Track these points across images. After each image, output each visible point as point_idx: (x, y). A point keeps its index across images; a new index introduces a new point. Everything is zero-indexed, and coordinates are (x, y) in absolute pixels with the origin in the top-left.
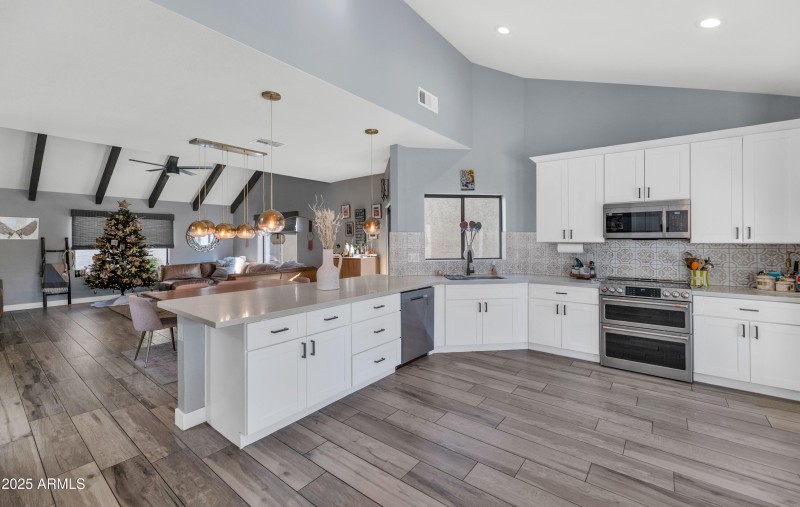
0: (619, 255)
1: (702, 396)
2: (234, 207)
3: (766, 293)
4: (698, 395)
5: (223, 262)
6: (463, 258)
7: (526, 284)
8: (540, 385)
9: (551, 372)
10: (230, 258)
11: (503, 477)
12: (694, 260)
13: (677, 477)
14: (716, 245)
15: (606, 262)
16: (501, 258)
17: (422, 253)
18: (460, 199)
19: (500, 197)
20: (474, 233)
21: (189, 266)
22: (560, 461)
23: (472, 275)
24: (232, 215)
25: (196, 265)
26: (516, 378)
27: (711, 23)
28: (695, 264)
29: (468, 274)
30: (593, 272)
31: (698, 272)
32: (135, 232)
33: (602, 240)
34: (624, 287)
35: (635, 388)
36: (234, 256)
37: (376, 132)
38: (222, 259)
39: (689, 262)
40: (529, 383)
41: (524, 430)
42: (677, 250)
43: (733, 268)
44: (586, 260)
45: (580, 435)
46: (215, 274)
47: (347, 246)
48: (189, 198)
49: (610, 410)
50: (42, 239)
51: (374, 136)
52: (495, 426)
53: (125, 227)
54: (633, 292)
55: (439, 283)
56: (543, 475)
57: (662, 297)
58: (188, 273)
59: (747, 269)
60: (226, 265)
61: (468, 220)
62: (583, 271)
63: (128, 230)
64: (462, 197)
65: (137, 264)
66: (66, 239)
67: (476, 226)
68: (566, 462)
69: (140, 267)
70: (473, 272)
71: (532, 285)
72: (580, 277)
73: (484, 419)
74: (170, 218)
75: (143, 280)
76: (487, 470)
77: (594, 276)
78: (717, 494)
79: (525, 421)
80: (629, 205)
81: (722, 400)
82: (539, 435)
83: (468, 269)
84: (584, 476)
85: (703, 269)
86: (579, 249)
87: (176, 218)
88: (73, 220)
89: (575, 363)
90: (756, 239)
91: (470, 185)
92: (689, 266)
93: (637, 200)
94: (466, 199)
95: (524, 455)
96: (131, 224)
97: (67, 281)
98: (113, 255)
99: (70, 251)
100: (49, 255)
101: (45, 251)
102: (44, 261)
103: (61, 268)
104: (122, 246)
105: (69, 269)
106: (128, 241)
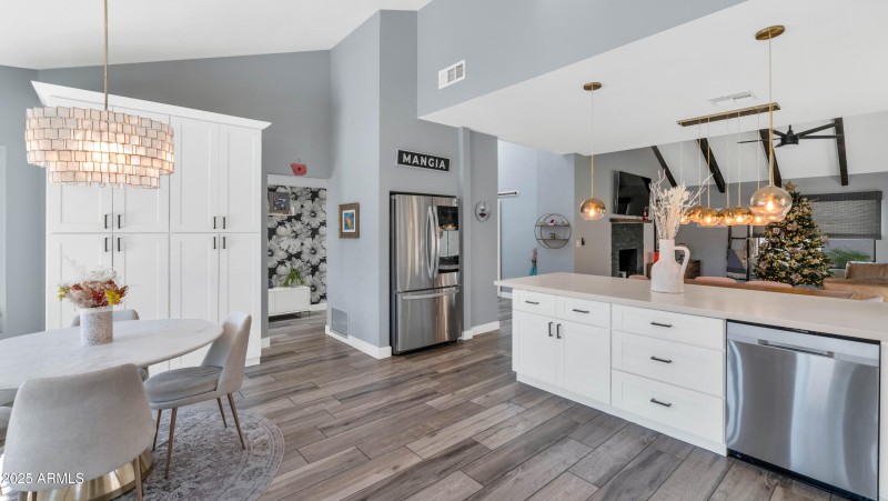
63: (792, 216)
69: (804, 260)
74: (873, 196)
75: (804, 276)
96: (796, 209)
97: (746, 268)
98: (774, 245)
99: (751, 239)
100: (734, 242)
101: (730, 238)
102: (729, 248)
103: (741, 255)
104: (783, 234)
105: (748, 256)
106: (789, 229)
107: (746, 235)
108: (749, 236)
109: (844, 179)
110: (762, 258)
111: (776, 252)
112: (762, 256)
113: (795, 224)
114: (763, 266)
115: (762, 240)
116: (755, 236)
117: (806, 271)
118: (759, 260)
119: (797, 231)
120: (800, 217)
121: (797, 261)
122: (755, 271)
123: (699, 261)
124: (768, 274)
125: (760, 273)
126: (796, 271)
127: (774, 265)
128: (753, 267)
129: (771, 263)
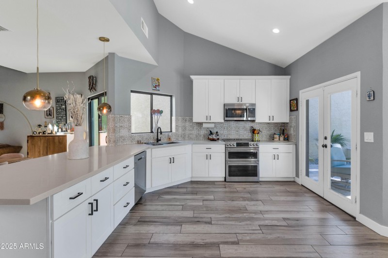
0: (227, 128)
1: (265, 186)
3: (276, 141)
4: (263, 186)
6: (152, 132)
7: (191, 145)
8: (212, 197)
9: (211, 190)
11: (235, 247)
12: (255, 130)
13: (284, 219)
14: (261, 123)
15: (222, 132)
16: (171, 131)
17: (130, 129)
18: (150, 95)
19: (171, 96)
20: (159, 116)
22: (247, 229)
23: (160, 142)
26: (197, 196)
27: (276, 31)
28: (255, 132)
29: (157, 142)
30: (218, 137)
31: (257, 135)
33: (223, 121)
34: (235, 143)
35: (245, 188)
37: (108, 40)
39: (253, 131)
40: (206, 197)
41: (224, 221)
42: (249, 125)
43: (265, 133)
44: (214, 131)
45: (245, 214)
47: (50, 126)
49: (245, 200)
51: (106, 43)
52: (210, 223)
54: (239, 145)
55: (149, 148)
56: (248, 238)
57: (250, 146)
59: (270, 133)
61: (155, 108)
62: (214, 137)
64: (152, 94)
67: (160, 112)
68: (250, 229)
70: (160, 140)
71: (193, 145)
72: (213, 140)
73: (203, 222)
76: (226, 246)
77: (218, 139)
78: (297, 220)
79: (220, 216)
80: (233, 105)
81: (271, 186)
82: (231, 221)
83: (157, 138)
84: (260, 232)
85: (258, 133)
86: (212, 125)
89: (216, 183)
90: (275, 121)
91: (157, 87)
92: (253, 133)
93: (237, 102)
94: (154, 96)
95: (234, 232)
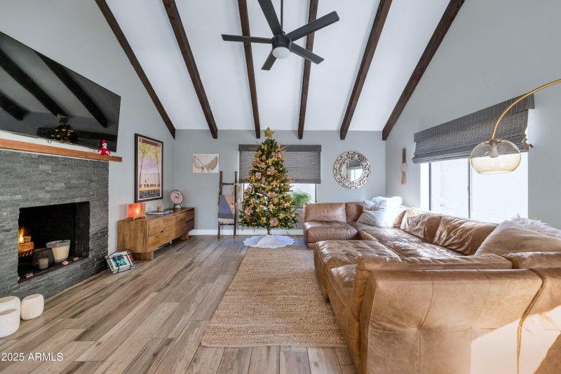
2: (386, 133)
5: (371, 204)
10: (381, 198)
21: (333, 206)
24: (384, 142)
25: (340, 204)
32: (276, 164)
36: (386, 197)
38: (370, 200)
46: (361, 219)
48: (335, 125)
50: (221, 172)
53: (267, 159)
58: (331, 214)
60: (375, 209)
63: (270, 161)
65: (276, 201)
66: (236, 172)
69: (279, 204)
74: (316, 149)
75: (280, 220)
87: (323, 149)
88: (240, 154)
96: (273, 154)
97: (234, 213)
98: (256, 189)
99: (238, 184)
100: (225, 187)
101: (222, 184)
102: (220, 193)
103: (230, 200)
104: (264, 179)
105: (236, 201)
106: (269, 173)
107: (234, 181)
108: (236, 182)
109: (300, 133)
110: (247, 204)
111: (259, 197)
112: (247, 201)
113: (273, 168)
114: (248, 212)
115: (247, 186)
116: (242, 181)
117: (282, 216)
118: (245, 206)
119: (274, 176)
120: (276, 162)
121: (274, 205)
122: (241, 217)
123: (192, 210)
124: (252, 221)
125: (245, 220)
126: (274, 216)
127: (257, 210)
128: (239, 214)
129: (254, 208)
